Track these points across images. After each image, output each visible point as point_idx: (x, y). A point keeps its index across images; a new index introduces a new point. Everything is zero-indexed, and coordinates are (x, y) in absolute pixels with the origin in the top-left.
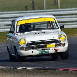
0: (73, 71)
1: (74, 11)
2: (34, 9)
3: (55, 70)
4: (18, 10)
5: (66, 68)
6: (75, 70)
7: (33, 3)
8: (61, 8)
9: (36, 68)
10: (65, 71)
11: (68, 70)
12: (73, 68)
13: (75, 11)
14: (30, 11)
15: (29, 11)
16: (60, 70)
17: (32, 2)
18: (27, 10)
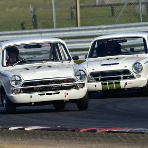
0: (104, 133)
1: (105, 31)
2: (36, 28)
3: (74, 131)
4: (10, 30)
5: (91, 127)
6: (107, 130)
7: (35, 17)
8: (82, 25)
9: (41, 128)
10: (90, 133)
11: (96, 131)
12: (103, 128)
13: (107, 31)
14: (30, 31)
15: (28, 31)
16: (81, 131)
17: (32, 15)
18: (23, 29)
